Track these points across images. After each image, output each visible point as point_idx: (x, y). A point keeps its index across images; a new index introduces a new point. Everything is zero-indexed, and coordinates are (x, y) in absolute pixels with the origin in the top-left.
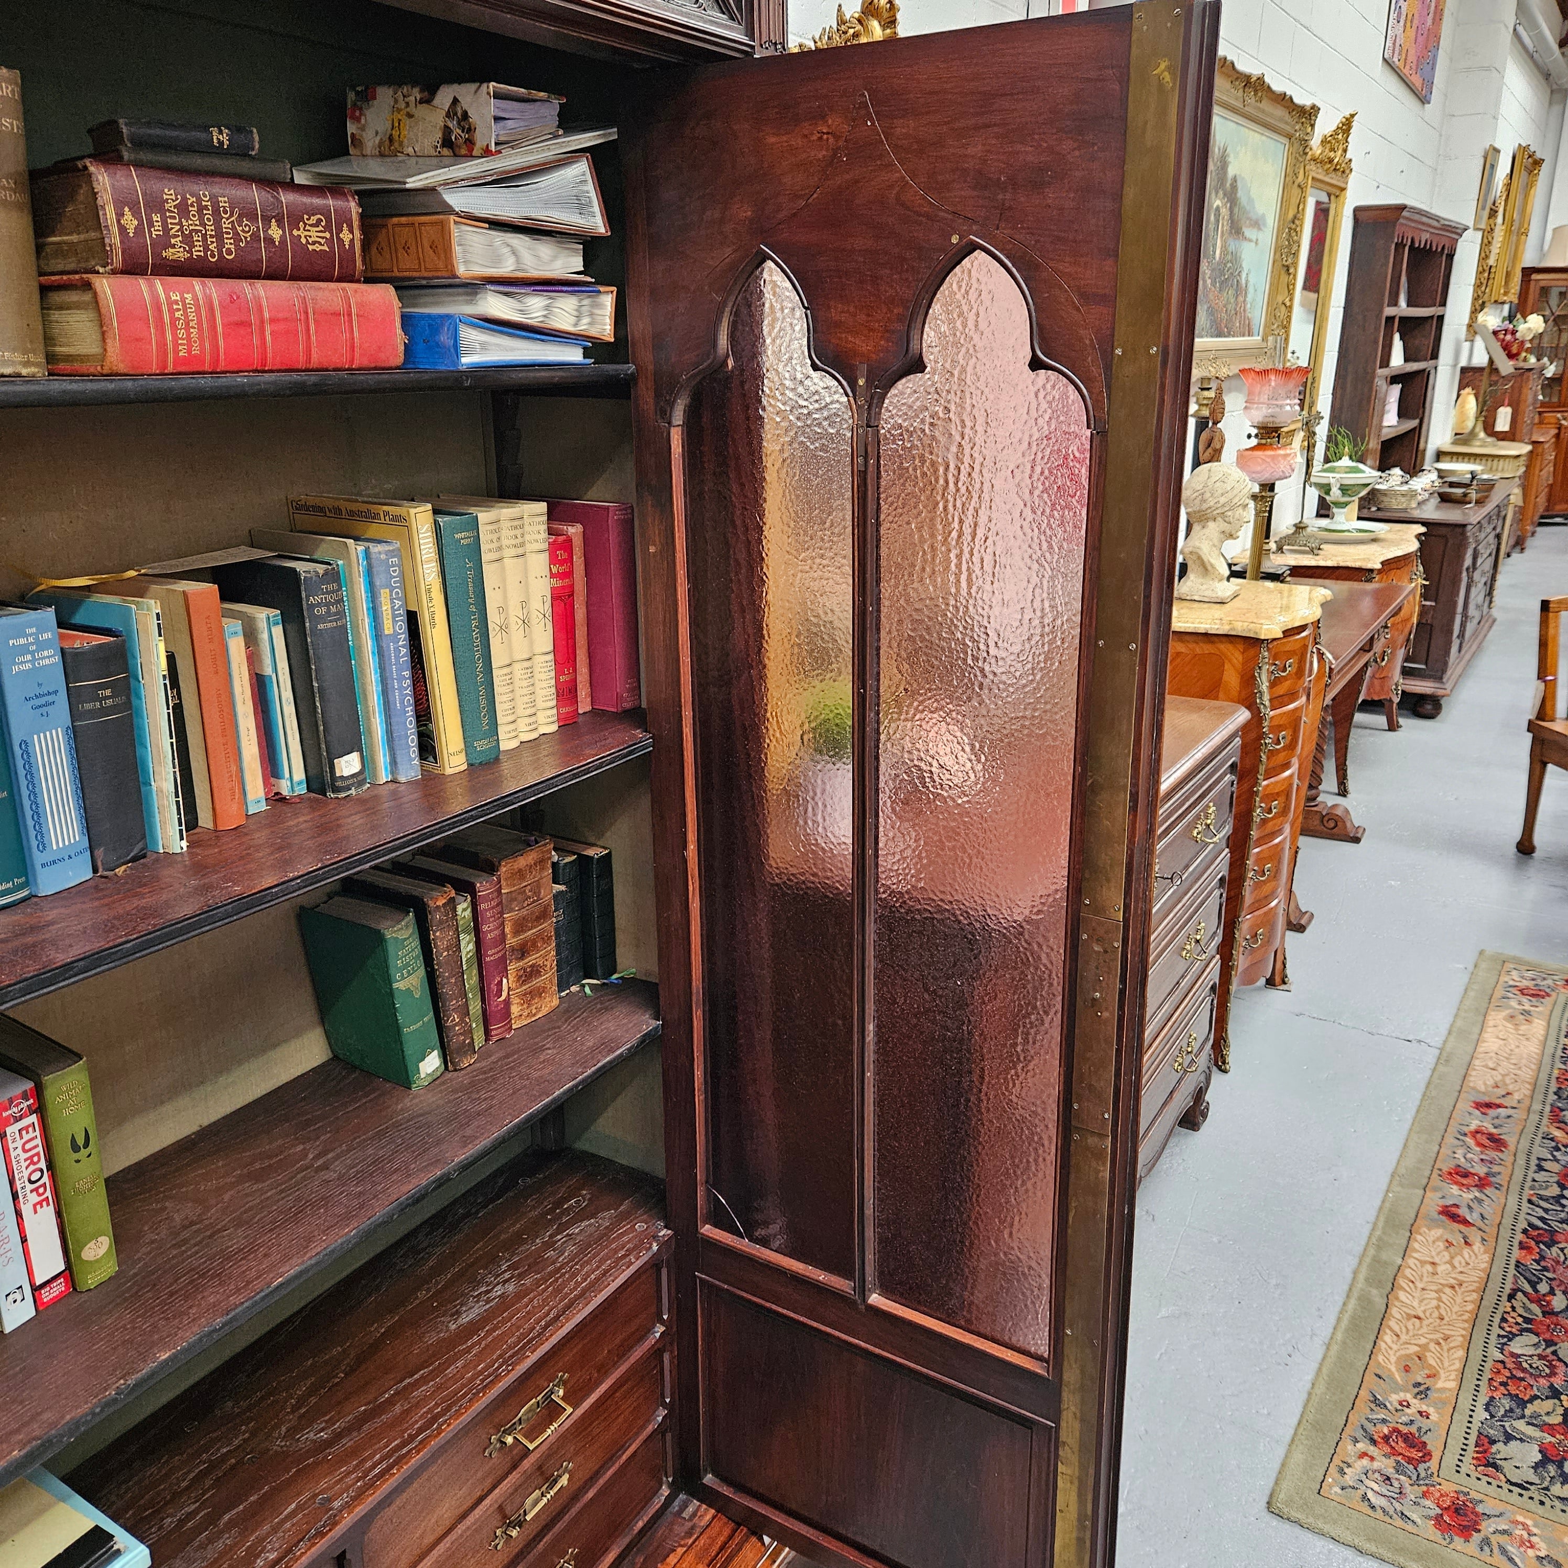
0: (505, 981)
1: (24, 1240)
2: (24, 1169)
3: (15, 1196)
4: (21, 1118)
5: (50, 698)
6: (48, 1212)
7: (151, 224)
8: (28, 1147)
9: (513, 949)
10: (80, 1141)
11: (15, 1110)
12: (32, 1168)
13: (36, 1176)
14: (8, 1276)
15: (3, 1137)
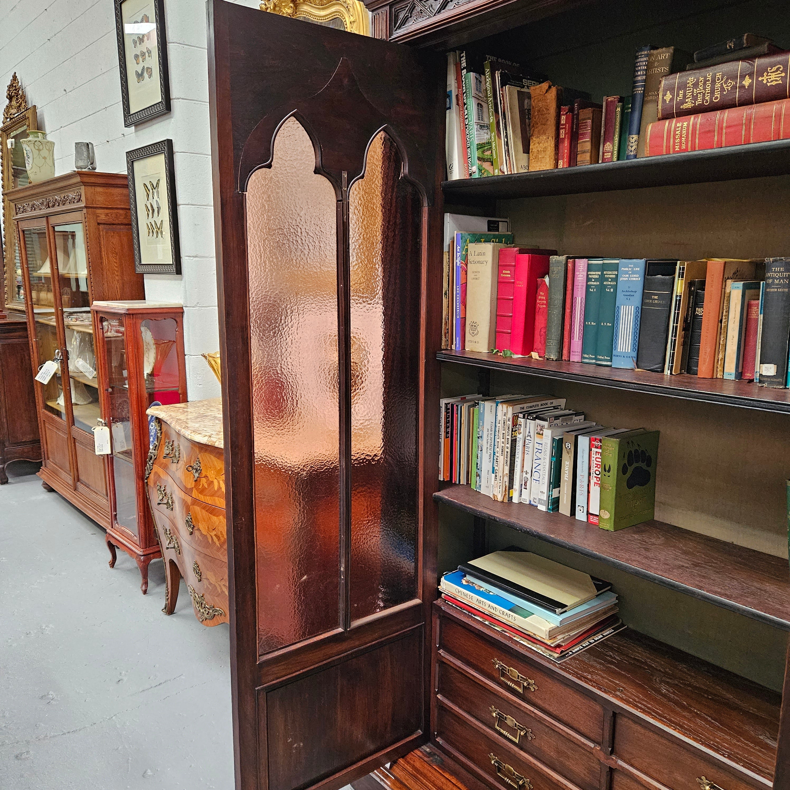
1: (589, 492)
2: (594, 466)
3: (589, 474)
4: (597, 448)
5: (632, 294)
6: (598, 488)
7: (678, 95)
8: (597, 460)
10: (607, 469)
11: (596, 443)
12: (597, 468)
13: (598, 473)
14: (581, 500)
15: (590, 450)
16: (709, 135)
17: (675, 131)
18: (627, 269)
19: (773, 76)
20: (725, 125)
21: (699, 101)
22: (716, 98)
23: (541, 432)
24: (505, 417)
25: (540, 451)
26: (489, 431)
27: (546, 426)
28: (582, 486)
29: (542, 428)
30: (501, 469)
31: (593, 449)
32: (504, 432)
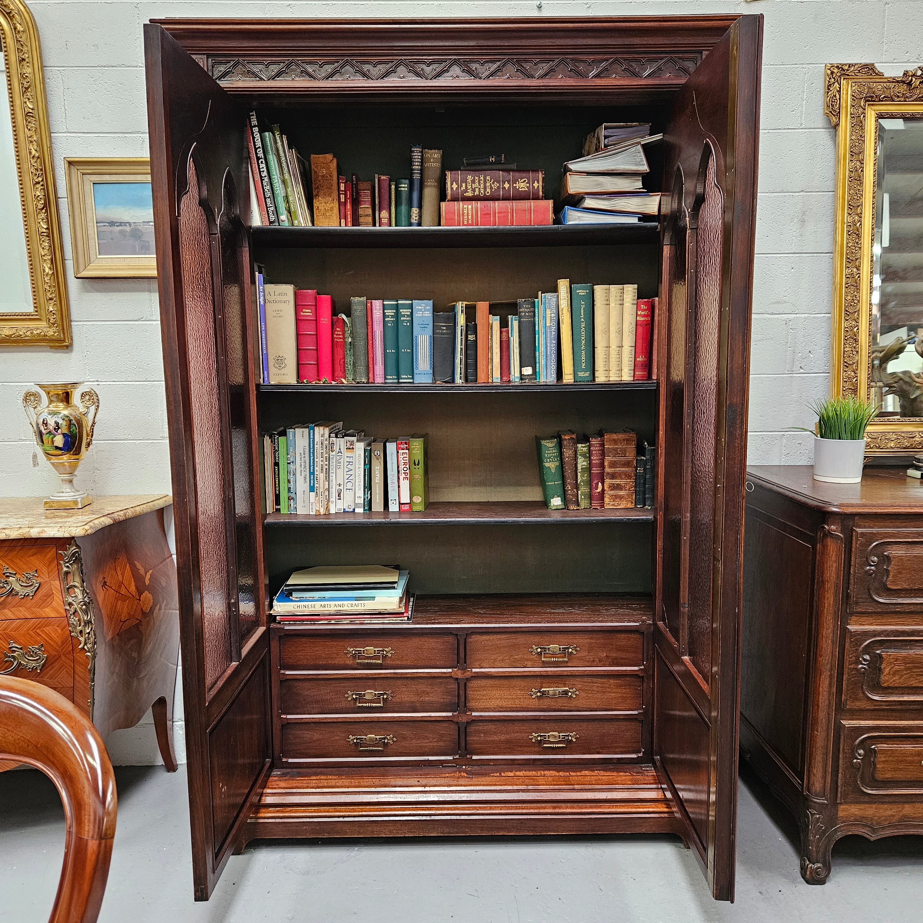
0: (600, 484)
1: (399, 487)
2: (402, 465)
3: (398, 472)
4: (404, 449)
5: (426, 326)
6: (407, 482)
7: (461, 186)
8: (404, 459)
9: (608, 473)
10: (417, 463)
11: (402, 446)
12: (404, 466)
13: (405, 469)
14: (392, 494)
15: (398, 452)
16: (487, 216)
17: (463, 211)
18: (420, 308)
19: (522, 185)
20: (497, 211)
21: (477, 193)
22: (488, 193)
23: (351, 447)
24: (323, 438)
25: (351, 463)
26: (302, 454)
27: (355, 441)
28: (393, 483)
29: (352, 443)
30: (322, 485)
31: (400, 451)
32: (322, 451)
